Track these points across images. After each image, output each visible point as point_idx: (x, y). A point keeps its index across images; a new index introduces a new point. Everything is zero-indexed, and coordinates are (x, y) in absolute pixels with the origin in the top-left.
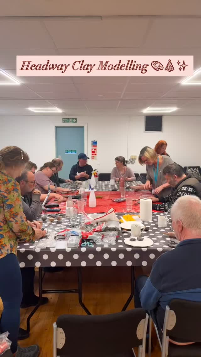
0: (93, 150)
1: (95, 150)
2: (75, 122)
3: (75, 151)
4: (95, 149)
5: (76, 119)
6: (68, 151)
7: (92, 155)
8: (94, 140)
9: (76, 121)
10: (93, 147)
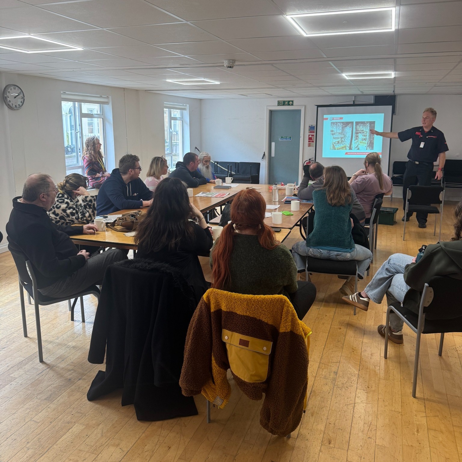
0: (310, 136)
1: (313, 137)
2: (291, 104)
3: (290, 137)
4: (312, 135)
5: (292, 101)
6: (282, 137)
7: (309, 142)
8: (312, 124)
9: (293, 103)
10: (310, 133)
